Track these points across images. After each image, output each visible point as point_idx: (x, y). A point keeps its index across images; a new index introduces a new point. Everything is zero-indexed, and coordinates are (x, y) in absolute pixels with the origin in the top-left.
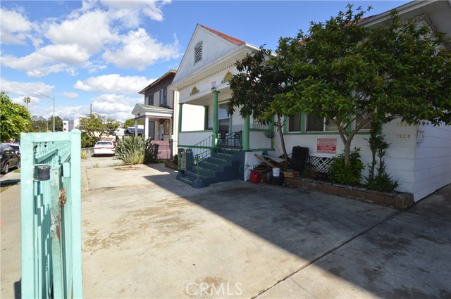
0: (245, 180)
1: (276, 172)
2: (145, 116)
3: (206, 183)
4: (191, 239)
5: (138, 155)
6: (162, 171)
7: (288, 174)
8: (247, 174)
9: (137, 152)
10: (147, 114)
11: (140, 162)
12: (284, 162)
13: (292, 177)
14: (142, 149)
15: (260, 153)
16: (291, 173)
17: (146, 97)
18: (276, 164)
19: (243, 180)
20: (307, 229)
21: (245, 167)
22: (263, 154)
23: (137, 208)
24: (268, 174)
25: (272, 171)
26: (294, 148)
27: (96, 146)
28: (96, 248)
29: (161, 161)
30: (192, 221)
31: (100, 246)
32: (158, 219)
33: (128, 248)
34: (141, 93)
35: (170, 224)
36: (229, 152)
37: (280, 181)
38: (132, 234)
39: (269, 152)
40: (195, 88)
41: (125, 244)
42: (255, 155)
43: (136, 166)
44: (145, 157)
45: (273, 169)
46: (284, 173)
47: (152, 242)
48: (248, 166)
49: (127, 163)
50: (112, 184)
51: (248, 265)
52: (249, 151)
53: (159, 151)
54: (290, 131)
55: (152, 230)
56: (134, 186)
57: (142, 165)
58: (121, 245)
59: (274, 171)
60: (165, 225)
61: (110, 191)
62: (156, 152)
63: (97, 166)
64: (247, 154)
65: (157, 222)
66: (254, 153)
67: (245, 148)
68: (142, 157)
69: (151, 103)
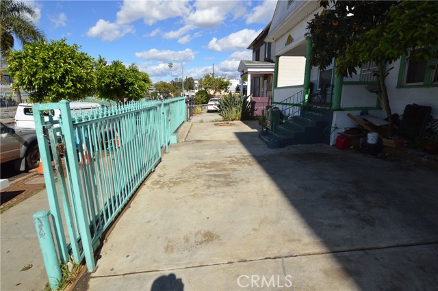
0: (331, 144)
1: (372, 138)
2: (247, 73)
3: (281, 144)
4: (223, 196)
5: (236, 112)
6: (253, 128)
7: (389, 142)
8: (333, 138)
9: (234, 109)
10: (249, 70)
11: (238, 118)
12: (387, 125)
13: (394, 146)
14: (239, 106)
15: (356, 113)
16: (392, 141)
17: (253, 52)
18: (374, 128)
19: (329, 144)
20: (359, 215)
21: (332, 129)
22: (362, 114)
23: (205, 161)
24: (361, 139)
25: (366, 136)
26: (408, 107)
27: (210, 103)
28: (154, 187)
29: (257, 118)
30: (237, 180)
31: (158, 186)
32: (212, 173)
33: (174, 192)
34: (249, 48)
35: (217, 179)
36: (319, 111)
37: (376, 150)
38: (184, 182)
39: (370, 112)
40: (290, 36)
41: (174, 189)
42: (349, 115)
43: (234, 122)
44: (242, 114)
45: (369, 135)
46: (384, 140)
47: (193, 191)
48: (336, 128)
49: (226, 119)
50: (203, 138)
51: (252, 232)
52: (340, 109)
53: (256, 108)
54: (408, 82)
55: (200, 182)
56: (219, 141)
57: (239, 121)
58: (171, 189)
59: (368, 137)
60: (214, 179)
61: (199, 144)
62: (253, 109)
63: (202, 122)
64: (335, 114)
65: (210, 175)
66: (348, 112)
67: (334, 106)
68: (239, 113)
69: (257, 58)
